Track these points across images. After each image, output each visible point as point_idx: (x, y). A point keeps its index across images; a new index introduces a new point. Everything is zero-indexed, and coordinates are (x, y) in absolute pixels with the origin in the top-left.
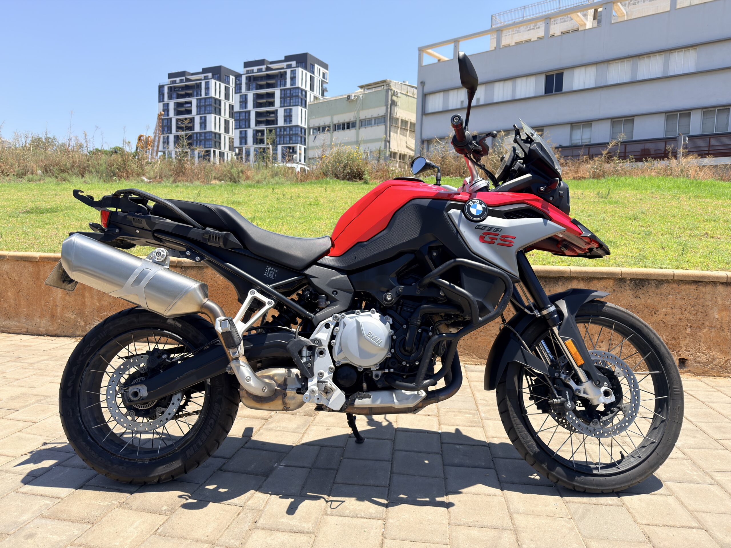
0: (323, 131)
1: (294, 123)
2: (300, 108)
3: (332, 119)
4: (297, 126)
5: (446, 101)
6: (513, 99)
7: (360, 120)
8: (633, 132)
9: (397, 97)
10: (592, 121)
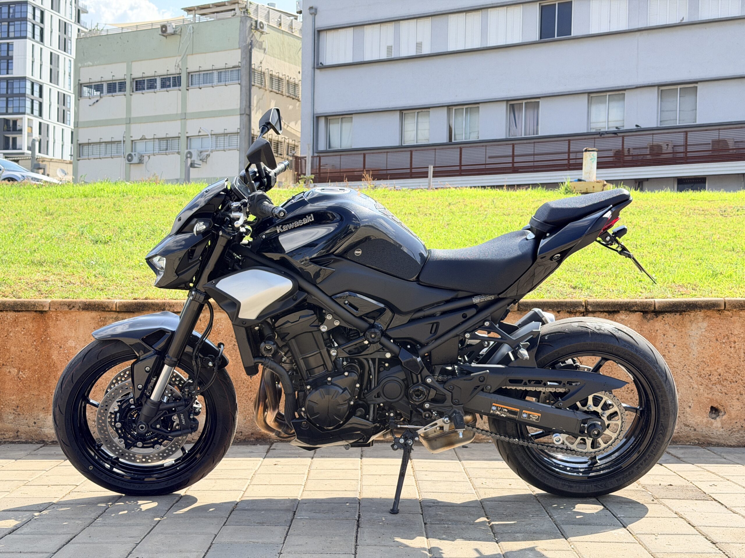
0: (109, 91)
1: (16, 73)
2: (29, 43)
3: (129, 68)
4: (24, 79)
5: (358, 45)
6: (484, 45)
7: (189, 73)
8: (696, 110)
9: (262, 33)
10: (625, 90)
